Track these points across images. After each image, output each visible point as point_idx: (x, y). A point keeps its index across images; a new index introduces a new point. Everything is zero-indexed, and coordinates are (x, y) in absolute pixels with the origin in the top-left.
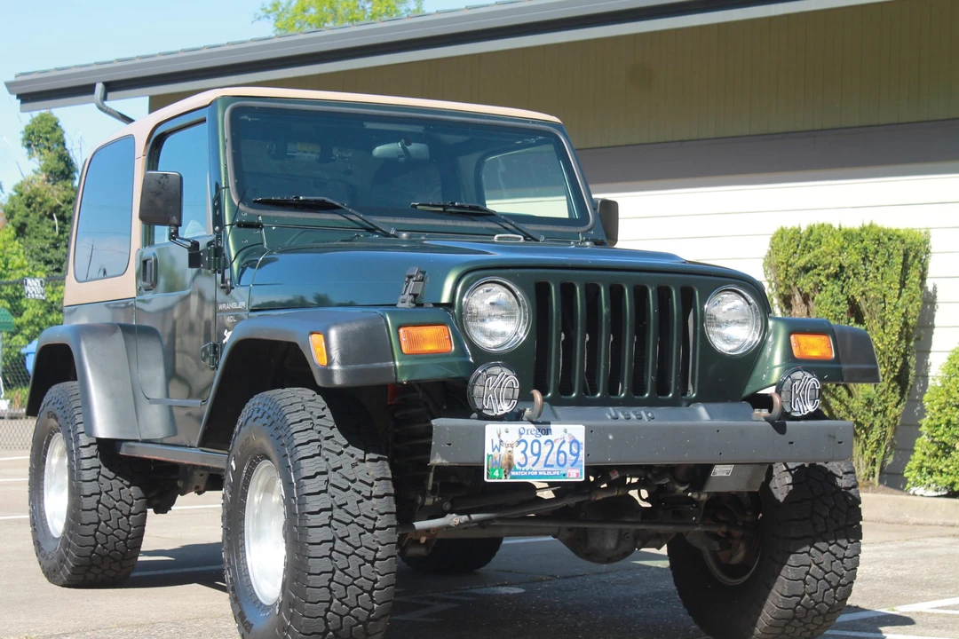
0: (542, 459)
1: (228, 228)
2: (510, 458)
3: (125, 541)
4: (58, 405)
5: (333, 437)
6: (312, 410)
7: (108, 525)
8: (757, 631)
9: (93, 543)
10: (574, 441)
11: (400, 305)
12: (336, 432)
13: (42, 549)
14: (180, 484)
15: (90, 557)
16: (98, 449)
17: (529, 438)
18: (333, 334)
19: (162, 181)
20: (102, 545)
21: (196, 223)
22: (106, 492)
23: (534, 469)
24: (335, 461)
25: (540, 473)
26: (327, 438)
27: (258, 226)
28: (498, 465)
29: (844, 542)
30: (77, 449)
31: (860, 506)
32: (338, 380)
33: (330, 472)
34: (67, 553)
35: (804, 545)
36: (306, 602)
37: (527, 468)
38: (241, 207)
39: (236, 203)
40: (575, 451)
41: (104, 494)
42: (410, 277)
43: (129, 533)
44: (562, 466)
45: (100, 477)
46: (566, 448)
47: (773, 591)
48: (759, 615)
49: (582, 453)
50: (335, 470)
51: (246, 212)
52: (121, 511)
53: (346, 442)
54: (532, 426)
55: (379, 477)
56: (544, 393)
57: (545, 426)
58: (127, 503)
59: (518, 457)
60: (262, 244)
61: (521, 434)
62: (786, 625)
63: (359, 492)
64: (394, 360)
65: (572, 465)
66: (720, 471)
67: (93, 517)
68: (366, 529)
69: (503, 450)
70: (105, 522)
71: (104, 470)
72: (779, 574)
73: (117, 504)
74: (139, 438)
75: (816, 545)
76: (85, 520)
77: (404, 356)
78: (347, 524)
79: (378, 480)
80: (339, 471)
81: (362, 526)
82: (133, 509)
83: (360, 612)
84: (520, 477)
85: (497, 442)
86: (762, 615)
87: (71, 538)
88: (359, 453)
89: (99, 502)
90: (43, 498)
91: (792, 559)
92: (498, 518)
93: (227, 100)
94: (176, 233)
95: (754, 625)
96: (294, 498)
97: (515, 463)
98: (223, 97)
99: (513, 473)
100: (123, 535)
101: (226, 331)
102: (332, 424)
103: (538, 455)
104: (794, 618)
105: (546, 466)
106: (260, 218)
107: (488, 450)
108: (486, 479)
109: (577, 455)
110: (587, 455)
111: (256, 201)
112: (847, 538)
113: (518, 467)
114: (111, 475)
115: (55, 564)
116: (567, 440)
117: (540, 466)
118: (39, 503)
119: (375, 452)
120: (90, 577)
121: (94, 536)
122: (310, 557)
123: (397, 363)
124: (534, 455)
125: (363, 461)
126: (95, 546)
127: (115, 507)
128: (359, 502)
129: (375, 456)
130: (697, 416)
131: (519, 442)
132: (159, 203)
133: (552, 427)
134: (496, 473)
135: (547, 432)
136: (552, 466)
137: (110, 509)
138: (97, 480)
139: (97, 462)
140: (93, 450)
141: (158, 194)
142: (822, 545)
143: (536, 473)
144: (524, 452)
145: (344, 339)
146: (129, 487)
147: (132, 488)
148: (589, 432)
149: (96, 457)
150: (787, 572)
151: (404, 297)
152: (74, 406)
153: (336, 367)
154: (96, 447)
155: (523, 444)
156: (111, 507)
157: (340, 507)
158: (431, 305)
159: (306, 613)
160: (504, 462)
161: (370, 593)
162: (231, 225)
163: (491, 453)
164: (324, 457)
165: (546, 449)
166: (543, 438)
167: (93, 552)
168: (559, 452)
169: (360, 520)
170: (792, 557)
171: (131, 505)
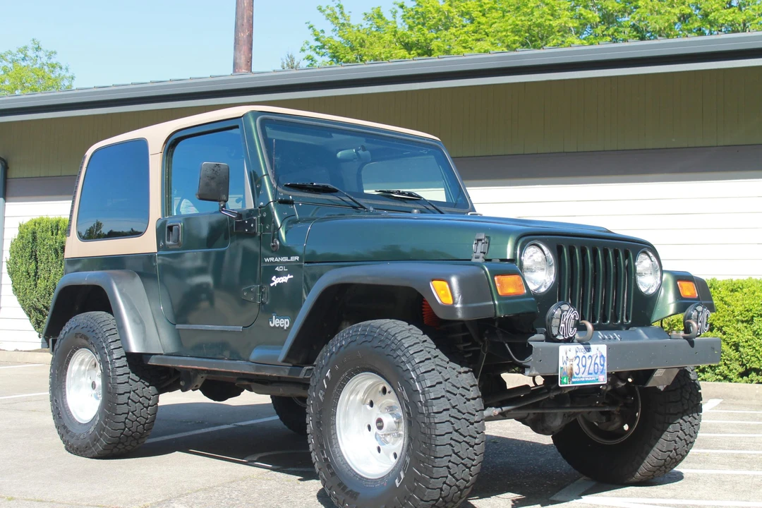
0: (587, 369)
1: (272, 203)
2: (572, 369)
3: (143, 425)
4: (88, 329)
5: (437, 356)
6: (417, 336)
7: (134, 414)
8: (638, 474)
9: (123, 427)
10: (602, 356)
11: (474, 260)
12: (438, 352)
13: (70, 431)
14: (182, 383)
15: (119, 437)
16: (127, 361)
17: (581, 355)
18: (454, 280)
19: (216, 169)
20: (128, 429)
21: (188, 201)
22: (134, 391)
23: (583, 376)
24: (446, 374)
25: (586, 379)
26: (435, 357)
27: (291, 203)
28: (565, 374)
29: (695, 415)
30: (112, 361)
31: (699, 391)
32: (460, 315)
33: (444, 382)
34: (101, 435)
35: (678, 419)
36: (431, 478)
37: (580, 376)
38: (279, 189)
39: (275, 186)
40: (602, 363)
41: (132, 393)
42: (479, 240)
43: (147, 419)
44: (596, 373)
45: (130, 380)
46: (598, 361)
47: (655, 448)
48: (641, 464)
49: (606, 364)
50: (446, 380)
51: (283, 193)
52: (143, 404)
53: (448, 360)
54: (581, 347)
55: (472, 384)
56: (593, 321)
57: (587, 346)
58: (147, 398)
59: (575, 369)
60: (295, 215)
61: (577, 352)
62: (658, 469)
63: (463, 396)
64: (493, 300)
65: (601, 373)
66: (659, 373)
67: (124, 409)
68: (470, 422)
69: (568, 363)
70: (132, 412)
71: (132, 376)
72: (660, 437)
73: (141, 399)
74: (162, 352)
75: (684, 418)
76: (119, 411)
77: (500, 298)
78: (459, 419)
79: (471, 386)
80: (449, 380)
81: (467, 420)
82: (151, 402)
83: (462, 483)
84: (576, 382)
85: (565, 358)
86: (643, 464)
87: (106, 424)
88: (457, 367)
89: (129, 398)
90: (65, 395)
91: (671, 428)
92: (513, 409)
93: (256, 114)
94: (224, 206)
95: (636, 470)
96: (420, 402)
97: (574, 373)
98: (253, 112)
99: (573, 380)
100: (143, 421)
101: (274, 277)
102: (435, 347)
103: (585, 366)
104: (664, 465)
105: (589, 374)
106: (291, 197)
107: (561, 365)
108: (560, 385)
109: (603, 365)
110: (608, 365)
111: (286, 186)
112: (697, 412)
113: (575, 375)
114: (137, 378)
115: (88, 443)
116: (599, 356)
117: (586, 373)
118: (62, 398)
119: (466, 367)
120: (115, 451)
121: (124, 422)
122: (436, 445)
123: (496, 302)
124: (583, 366)
125: (460, 373)
126: (124, 430)
127: (139, 402)
128: (465, 403)
129: (467, 369)
130: (639, 337)
131: (576, 358)
132: (213, 184)
133: (592, 346)
134: (565, 381)
135: (589, 350)
136: (591, 374)
137: (136, 403)
138: (128, 382)
139: (127, 370)
140: (124, 361)
141: (213, 178)
142: (686, 418)
143: (583, 379)
144: (578, 365)
145: (462, 283)
146: (148, 387)
147: (150, 388)
148: (609, 348)
149: (126, 366)
150: (666, 436)
151: (477, 254)
152: (105, 330)
153: (458, 306)
154: (125, 359)
155: (578, 359)
156: (137, 401)
157: (454, 407)
158: (498, 261)
159: (430, 486)
160: (569, 372)
161: (469, 468)
162: (274, 201)
163: (562, 366)
164: (437, 370)
165: (589, 362)
166: (587, 354)
167: (122, 434)
168: (595, 364)
169: (466, 416)
170: (670, 427)
171: (149, 400)
